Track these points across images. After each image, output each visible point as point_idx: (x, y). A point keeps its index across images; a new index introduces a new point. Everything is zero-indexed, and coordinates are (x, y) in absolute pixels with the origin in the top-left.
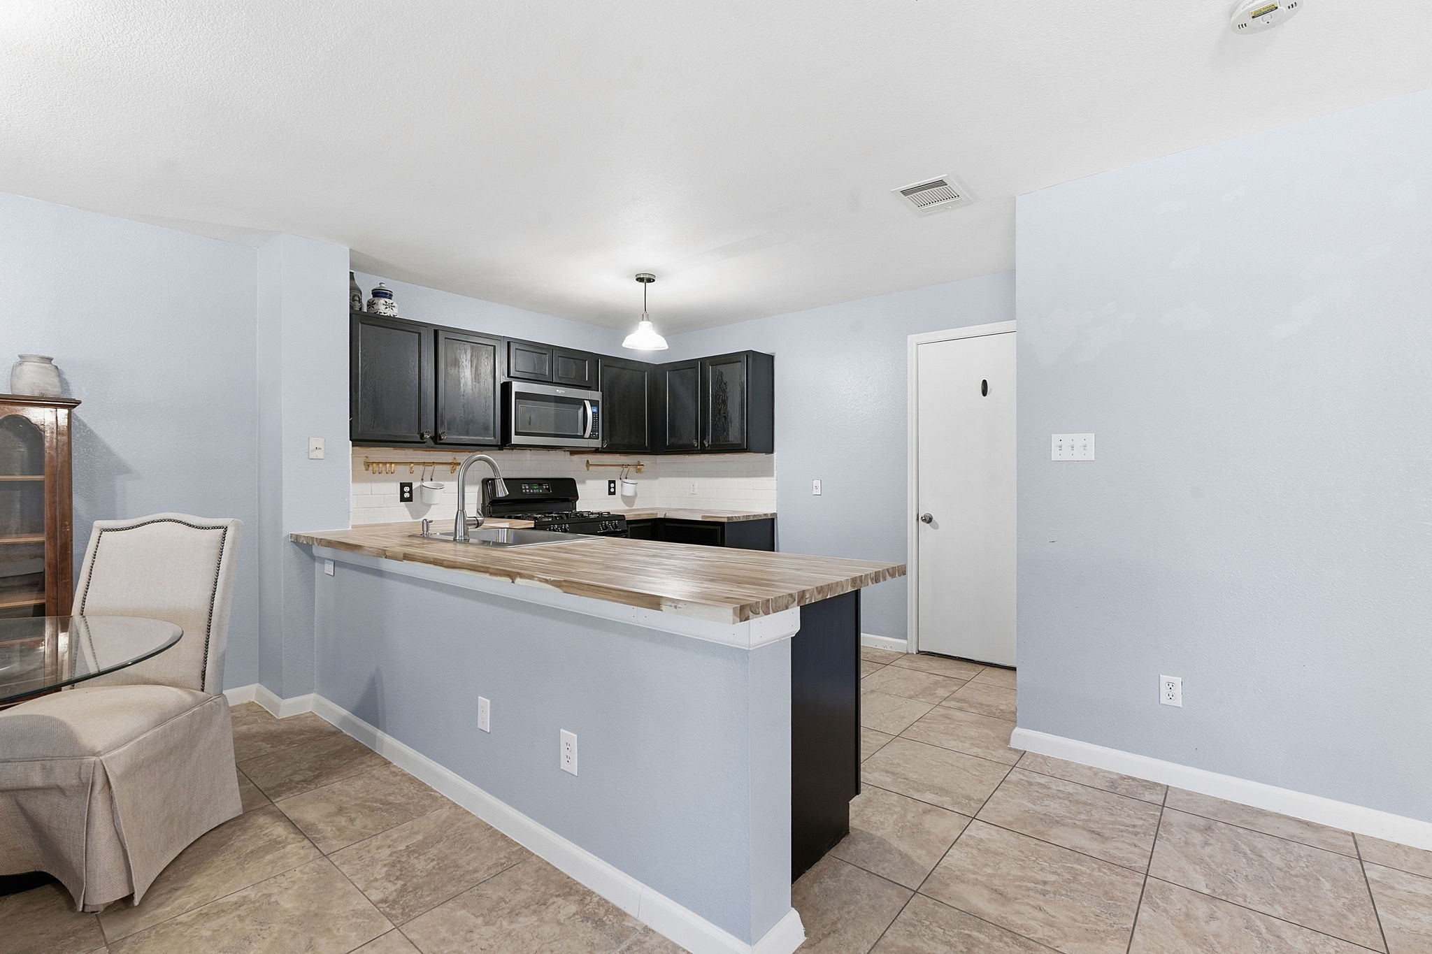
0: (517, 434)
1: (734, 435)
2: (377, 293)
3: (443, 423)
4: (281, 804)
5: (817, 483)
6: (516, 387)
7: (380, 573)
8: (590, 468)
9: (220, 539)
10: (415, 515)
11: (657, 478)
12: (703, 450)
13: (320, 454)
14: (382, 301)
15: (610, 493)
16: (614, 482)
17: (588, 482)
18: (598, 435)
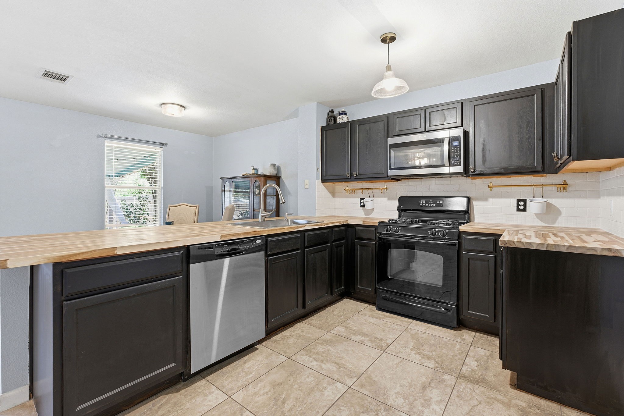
0: (390, 170)
15: (518, 210)
16: (525, 201)
18: (460, 162)
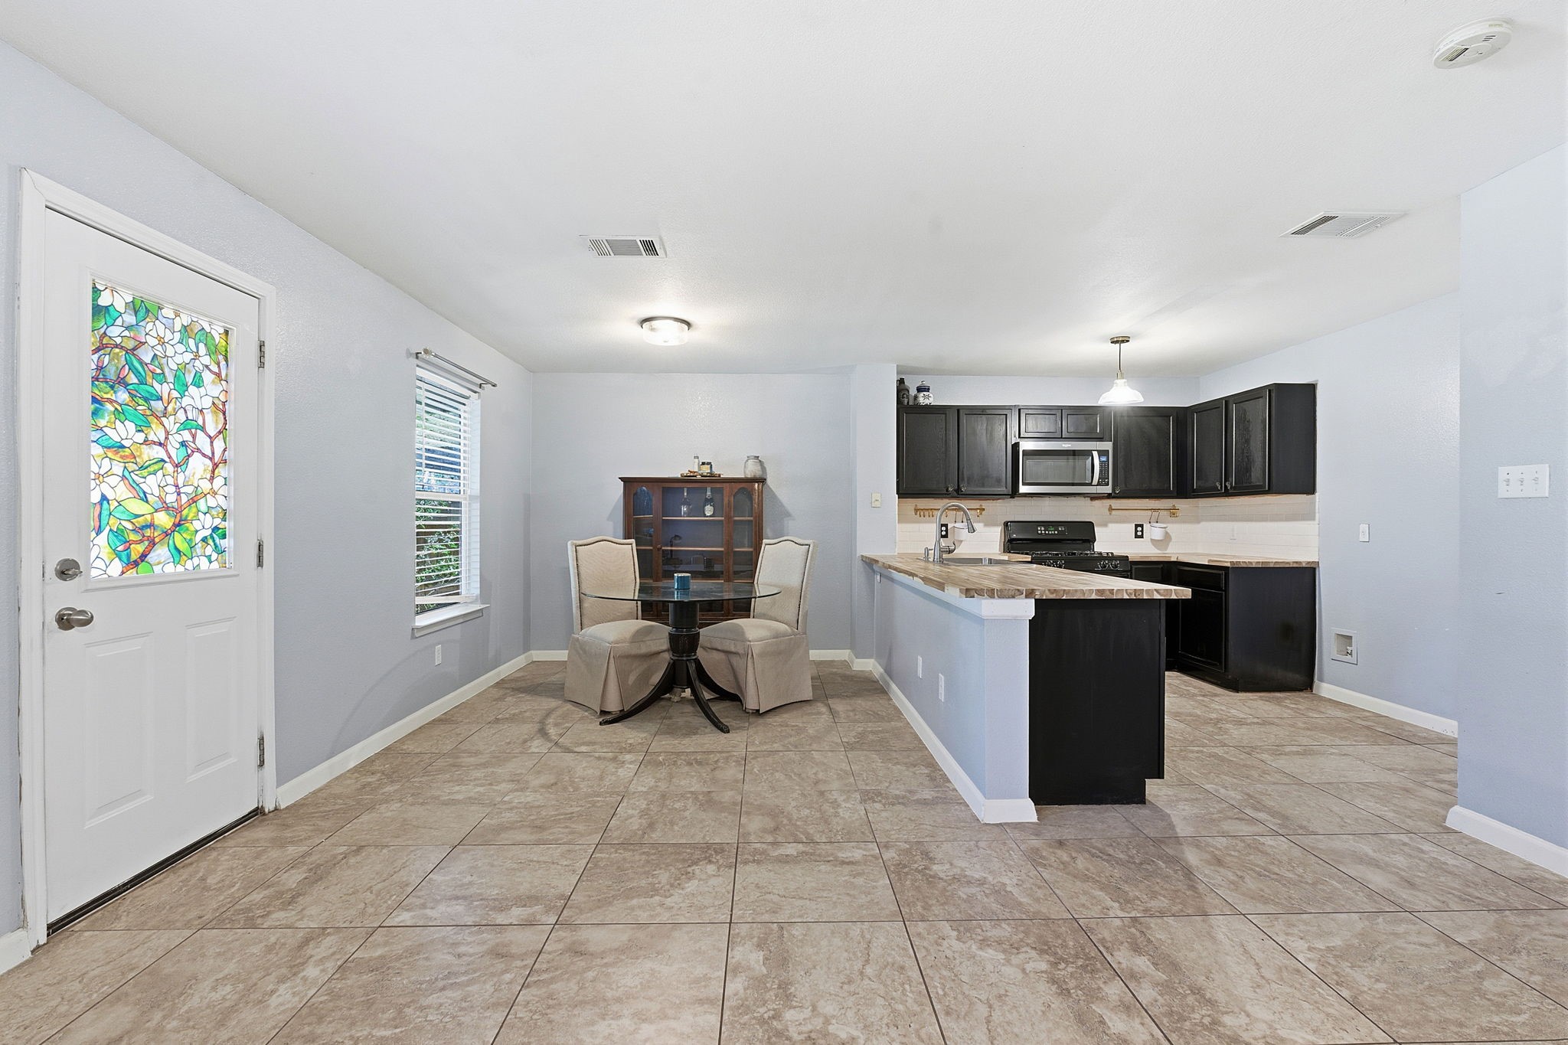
0: (1023, 484)
2: (920, 390)
3: (963, 479)
4: (830, 701)
5: (1364, 527)
6: (1026, 445)
8: (1114, 512)
13: (878, 504)
14: (922, 394)
15: (1137, 536)
16: (1142, 526)
17: (1110, 525)
18: (1108, 482)
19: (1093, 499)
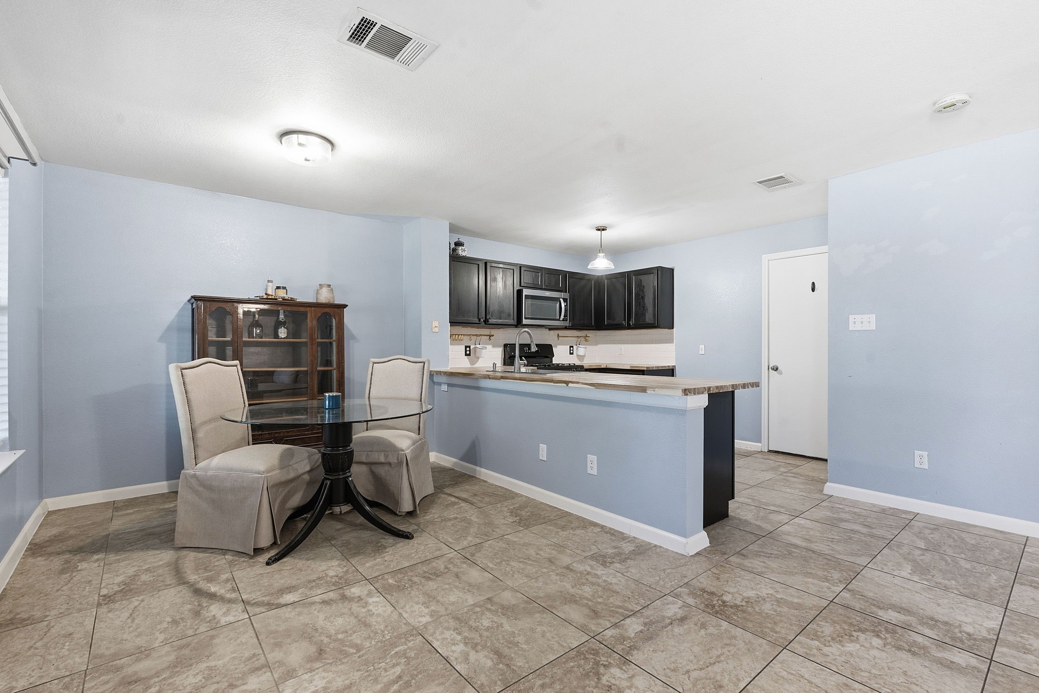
0: (525, 318)
1: (649, 318)
2: (457, 244)
3: (489, 313)
5: (702, 347)
6: (526, 292)
7: (478, 388)
8: (561, 338)
9: (422, 367)
10: (472, 363)
11: (597, 345)
12: (629, 327)
13: (436, 330)
14: (460, 248)
15: (571, 354)
16: (573, 347)
17: (558, 347)
18: (567, 319)
19: (550, 329)
